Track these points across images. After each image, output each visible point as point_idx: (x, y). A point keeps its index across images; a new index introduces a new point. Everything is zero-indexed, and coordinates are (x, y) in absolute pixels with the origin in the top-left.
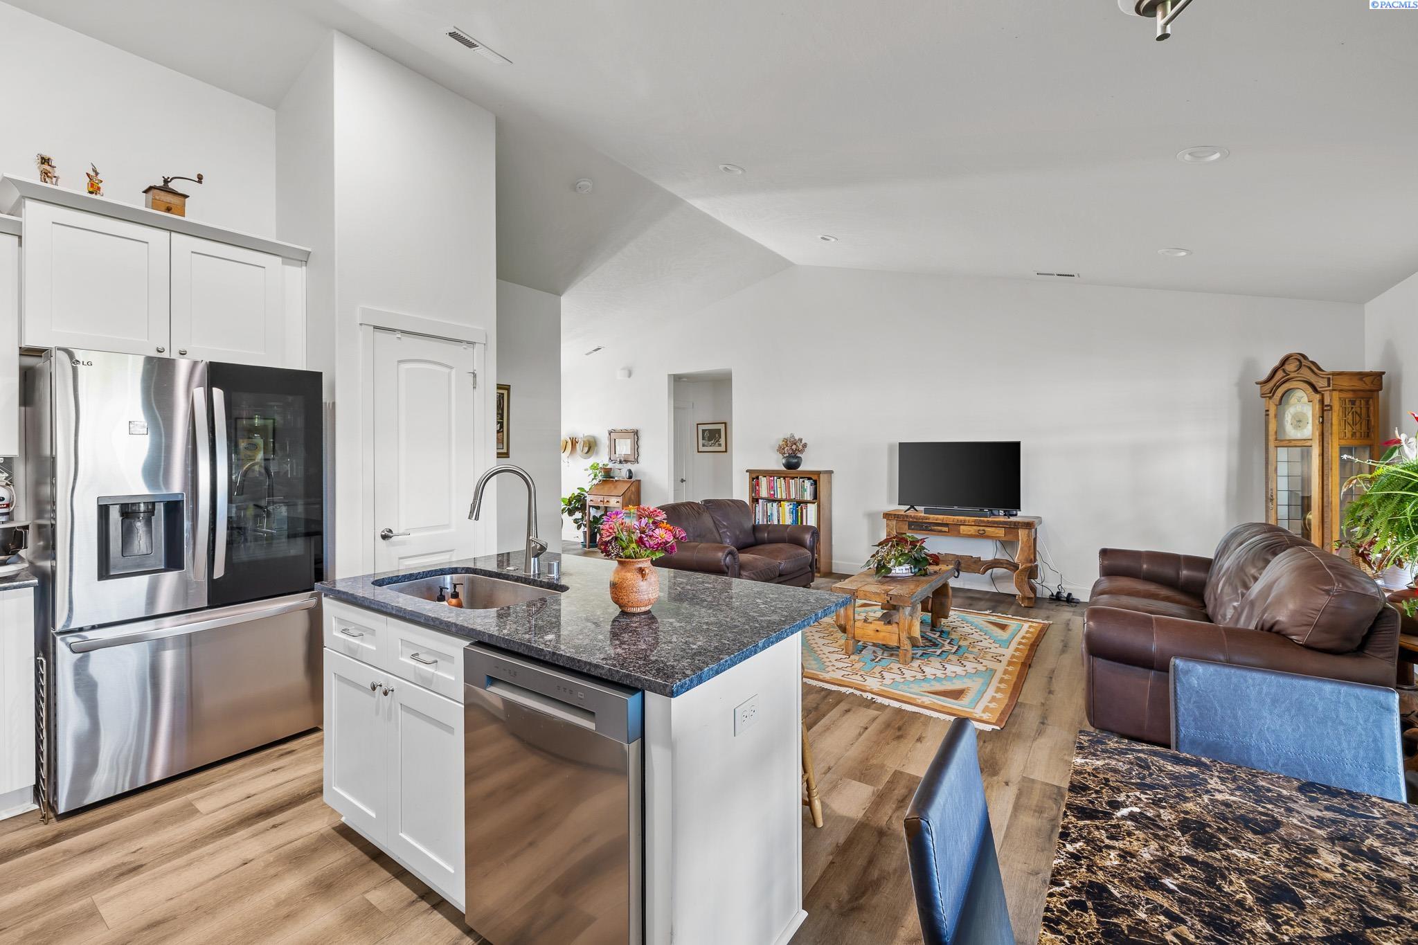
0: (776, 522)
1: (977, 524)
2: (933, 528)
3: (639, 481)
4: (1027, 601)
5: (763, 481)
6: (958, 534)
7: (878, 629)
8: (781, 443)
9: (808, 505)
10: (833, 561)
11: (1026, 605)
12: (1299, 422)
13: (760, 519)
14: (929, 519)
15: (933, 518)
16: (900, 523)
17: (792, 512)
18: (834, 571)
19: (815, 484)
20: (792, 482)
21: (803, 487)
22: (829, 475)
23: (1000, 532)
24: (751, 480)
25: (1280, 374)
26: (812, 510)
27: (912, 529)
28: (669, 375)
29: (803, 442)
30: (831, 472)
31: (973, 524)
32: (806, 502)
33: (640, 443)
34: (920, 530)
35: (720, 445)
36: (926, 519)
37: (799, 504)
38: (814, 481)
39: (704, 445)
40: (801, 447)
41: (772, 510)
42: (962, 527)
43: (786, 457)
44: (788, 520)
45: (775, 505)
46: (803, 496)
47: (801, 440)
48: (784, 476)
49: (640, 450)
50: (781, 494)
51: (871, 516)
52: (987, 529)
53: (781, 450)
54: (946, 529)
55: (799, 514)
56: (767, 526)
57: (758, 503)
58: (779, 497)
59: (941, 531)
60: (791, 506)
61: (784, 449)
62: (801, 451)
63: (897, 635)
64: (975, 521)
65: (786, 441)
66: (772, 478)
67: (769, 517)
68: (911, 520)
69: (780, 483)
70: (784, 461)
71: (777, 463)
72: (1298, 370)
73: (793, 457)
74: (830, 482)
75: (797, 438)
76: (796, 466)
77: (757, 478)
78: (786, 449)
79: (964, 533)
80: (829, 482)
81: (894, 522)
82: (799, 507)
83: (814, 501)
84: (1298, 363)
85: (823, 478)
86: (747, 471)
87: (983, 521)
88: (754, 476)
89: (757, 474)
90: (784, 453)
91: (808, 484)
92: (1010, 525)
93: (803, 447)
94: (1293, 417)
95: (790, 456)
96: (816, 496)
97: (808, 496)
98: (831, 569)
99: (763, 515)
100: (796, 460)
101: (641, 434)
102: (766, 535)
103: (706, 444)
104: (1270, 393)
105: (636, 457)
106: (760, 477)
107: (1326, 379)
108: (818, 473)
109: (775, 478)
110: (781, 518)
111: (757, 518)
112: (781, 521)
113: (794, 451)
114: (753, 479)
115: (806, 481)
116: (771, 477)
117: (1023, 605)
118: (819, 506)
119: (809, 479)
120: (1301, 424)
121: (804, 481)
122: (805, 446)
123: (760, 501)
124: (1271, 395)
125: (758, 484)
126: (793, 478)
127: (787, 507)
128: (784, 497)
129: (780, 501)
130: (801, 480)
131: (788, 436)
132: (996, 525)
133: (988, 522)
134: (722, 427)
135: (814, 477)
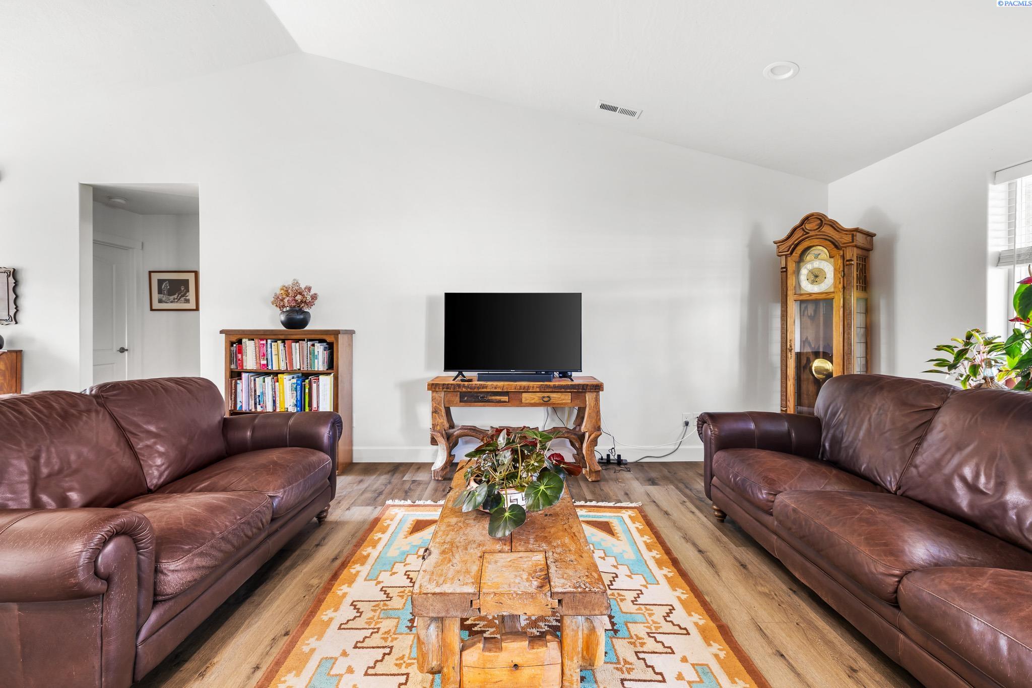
0: (270, 408)
1: (543, 390)
2: (490, 398)
3: (19, 353)
4: (594, 474)
5: (250, 347)
6: (520, 404)
7: (517, 660)
8: (278, 292)
9: (321, 377)
10: (355, 448)
11: (594, 479)
12: (816, 277)
13: (244, 402)
14: (486, 387)
15: (491, 385)
16: (449, 395)
17: (296, 388)
18: (355, 461)
19: (331, 348)
20: (295, 346)
21: (312, 353)
22: (349, 336)
23: (567, 398)
24: (229, 344)
25: (799, 234)
26: (326, 382)
27: (465, 402)
28: (83, 186)
29: (312, 292)
30: (351, 333)
31: (538, 390)
32: (317, 374)
33: (22, 290)
34: (475, 402)
35: (187, 301)
36: (483, 388)
37: (306, 376)
38: (328, 344)
39: (160, 301)
40: (309, 298)
41: (263, 388)
42: (524, 395)
43: (287, 311)
44: (288, 402)
45: (268, 379)
46: (312, 364)
47: (309, 289)
48: (282, 337)
49: (20, 302)
50: (278, 362)
51: (407, 387)
52: (553, 395)
53: (278, 302)
54: (506, 398)
55: (307, 390)
56: (254, 415)
57: (241, 379)
58: (275, 368)
59: (500, 402)
60: (294, 381)
61: (282, 300)
62: (310, 304)
63: (559, 667)
64: (540, 387)
65: (286, 290)
66: (264, 342)
67: (258, 399)
68: (464, 390)
69: (277, 350)
70: (283, 318)
71: (273, 320)
72: (818, 228)
73: (297, 312)
74: (351, 345)
75: (303, 286)
76: (304, 323)
77: (240, 342)
78: (286, 301)
79: (527, 402)
80: (349, 345)
81: (442, 394)
82: (307, 381)
83: (329, 371)
84: (820, 222)
85: (342, 340)
86: (222, 332)
87: (549, 387)
88: (234, 339)
89: (239, 337)
90: (284, 306)
91: (319, 348)
92: (579, 389)
93: (312, 299)
94: (811, 272)
95: (293, 310)
96: (331, 364)
97: (320, 364)
98: (352, 460)
99: (249, 396)
100: (302, 317)
101: (23, 277)
102: (249, 433)
103: (164, 299)
104: (788, 251)
105: (12, 314)
106: (244, 340)
107: (851, 236)
108: (336, 333)
109: (269, 341)
110: (278, 399)
111: (239, 400)
112: (278, 405)
113: (299, 304)
114: (232, 344)
115: (317, 345)
116: (262, 340)
117: (590, 480)
118: (336, 379)
119: (321, 341)
120: (817, 279)
121: (313, 345)
122: (314, 297)
123: (244, 375)
124: (789, 252)
125: (240, 351)
126: (297, 341)
127: (287, 383)
128: (283, 367)
129: (276, 374)
130: (310, 343)
131: (289, 282)
132: (563, 390)
133: (555, 387)
134: (191, 277)
135: (329, 339)
